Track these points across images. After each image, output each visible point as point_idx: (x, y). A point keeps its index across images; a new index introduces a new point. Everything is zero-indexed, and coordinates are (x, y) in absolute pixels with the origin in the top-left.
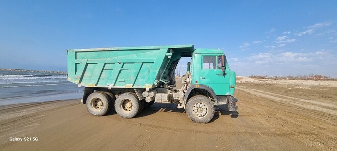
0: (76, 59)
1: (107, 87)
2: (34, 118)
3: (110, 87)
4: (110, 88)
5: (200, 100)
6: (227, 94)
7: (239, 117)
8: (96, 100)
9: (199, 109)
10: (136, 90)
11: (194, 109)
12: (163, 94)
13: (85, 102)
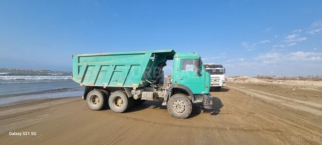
0: (79, 62)
1: (102, 86)
2: (47, 110)
3: (105, 85)
4: (105, 87)
5: (179, 98)
6: (203, 93)
7: (218, 115)
8: (95, 97)
9: (178, 106)
10: (125, 89)
11: (174, 105)
12: (148, 92)
13: (85, 98)
